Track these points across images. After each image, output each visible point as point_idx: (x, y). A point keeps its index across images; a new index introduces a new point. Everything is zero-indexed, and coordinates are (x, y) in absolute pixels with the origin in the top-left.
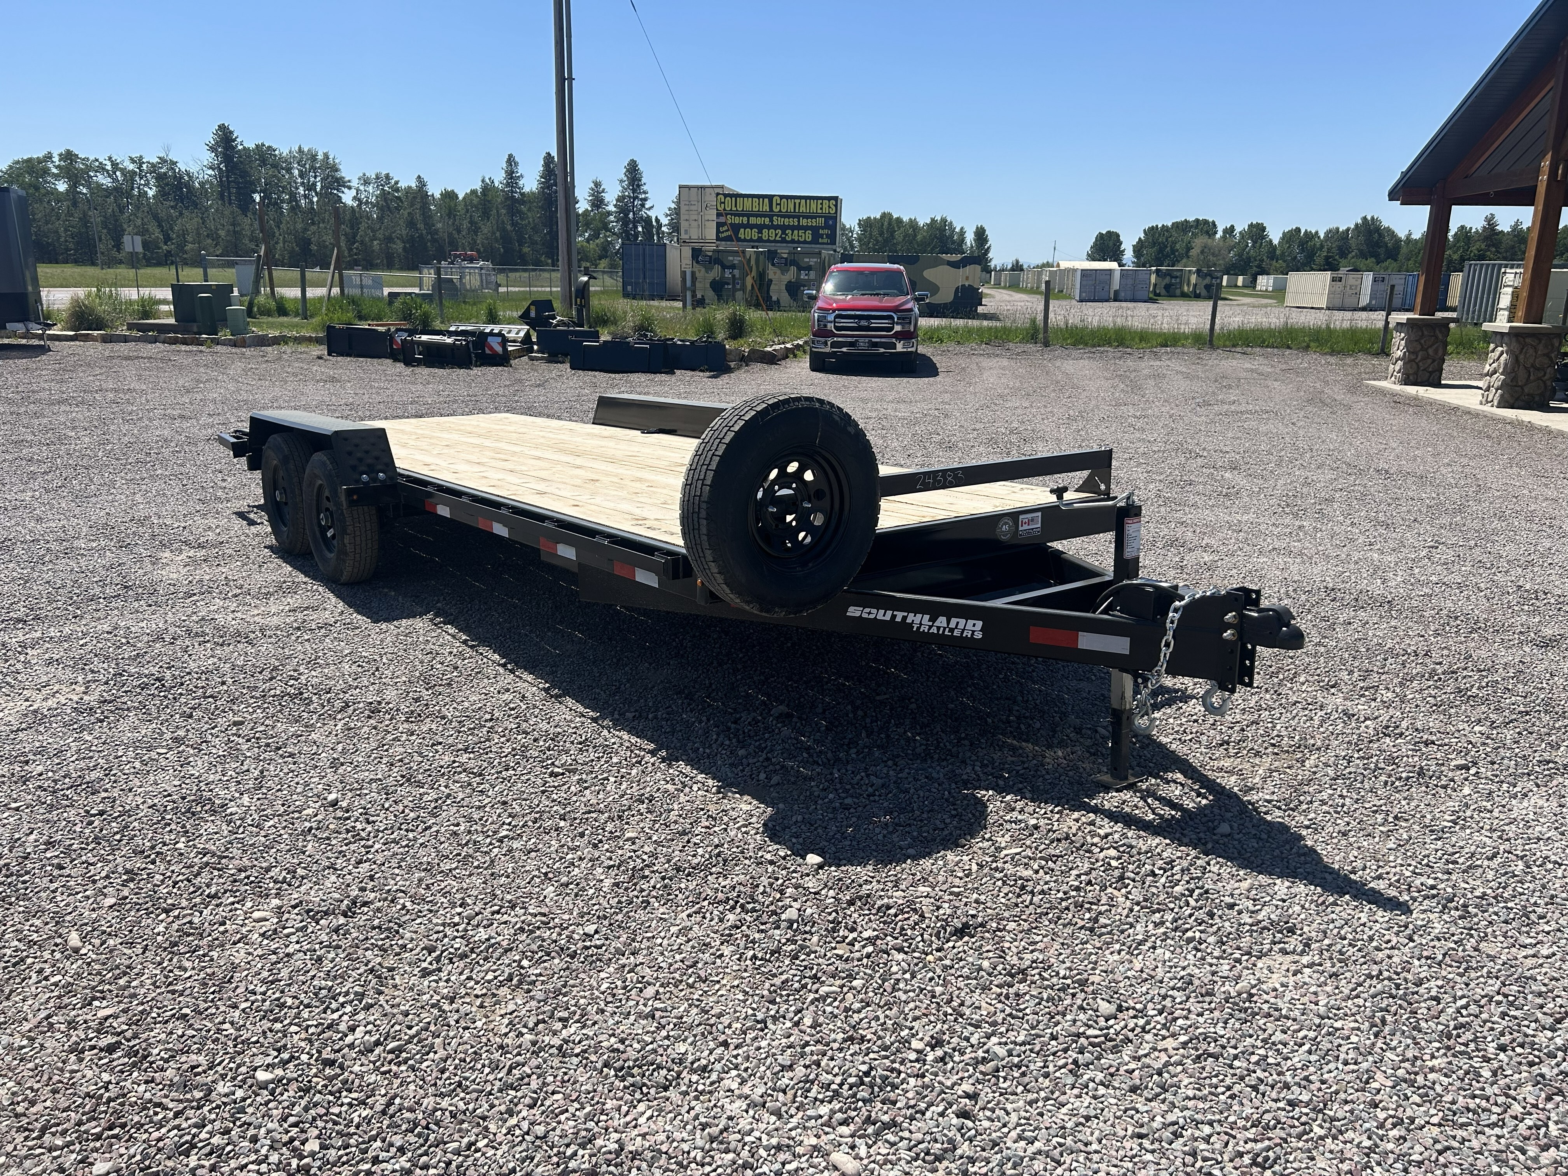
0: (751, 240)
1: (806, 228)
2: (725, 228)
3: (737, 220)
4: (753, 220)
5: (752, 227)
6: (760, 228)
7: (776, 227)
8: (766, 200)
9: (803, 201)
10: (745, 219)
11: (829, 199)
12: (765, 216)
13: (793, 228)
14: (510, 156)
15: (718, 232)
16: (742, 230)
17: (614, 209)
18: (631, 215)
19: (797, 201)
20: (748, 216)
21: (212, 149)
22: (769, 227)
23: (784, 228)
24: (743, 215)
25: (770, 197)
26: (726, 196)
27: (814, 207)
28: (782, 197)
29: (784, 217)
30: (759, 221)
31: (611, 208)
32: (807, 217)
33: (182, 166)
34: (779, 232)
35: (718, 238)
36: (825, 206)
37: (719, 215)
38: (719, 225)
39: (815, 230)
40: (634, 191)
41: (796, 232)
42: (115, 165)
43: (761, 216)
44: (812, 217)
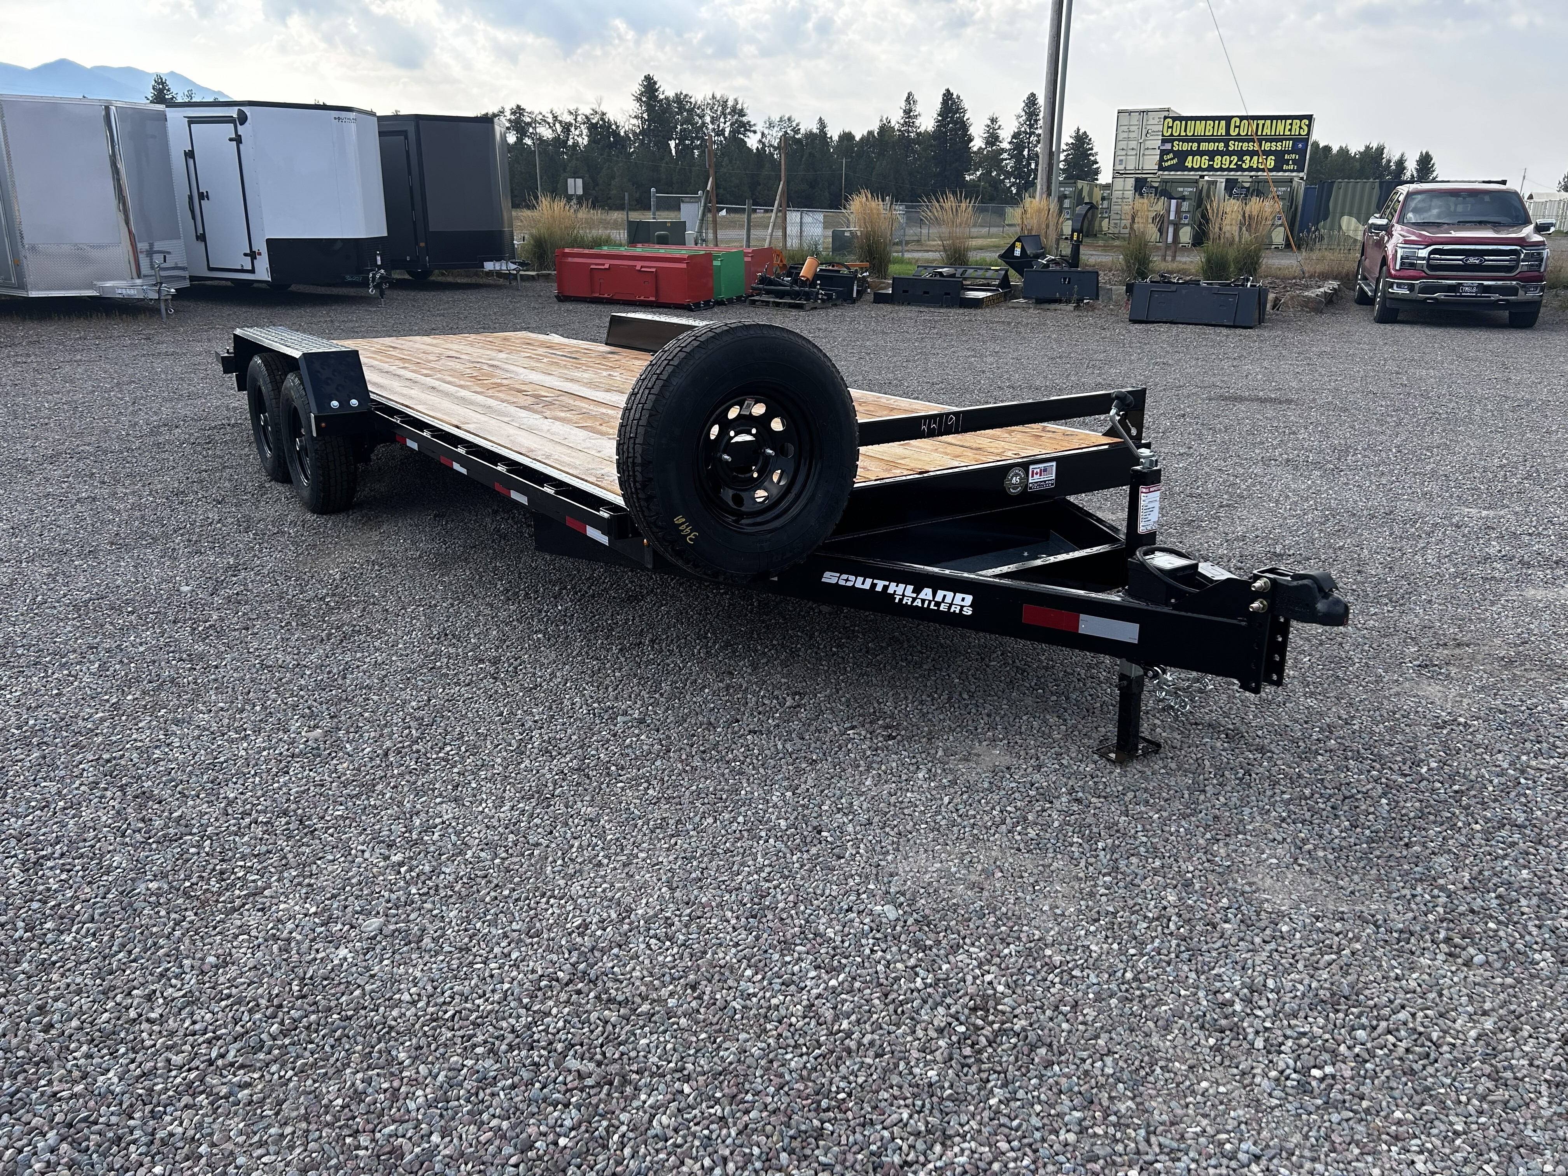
0: (1200, 169)
1: (1267, 153)
2: (1171, 155)
3: (1185, 147)
4: (1204, 146)
5: (1201, 153)
6: (1212, 155)
7: (1231, 154)
8: (1223, 123)
9: (1268, 122)
10: (1196, 144)
11: (1301, 118)
12: (1219, 141)
13: (1252, 153)
14: (910, 94)
15: (1161, 160)
16: (1190, 158)
17: (1008, 147)
18: (1026, 153)
19: (1261, 122)
20: (1199, 141)
21: (639, 100)
22: (1222, 154)
23: (1241, 154)
24: (1193, 141)
25: (1228, 119)
26: (1174, 119)
27: (1281, 128)
28: (1242, 118)
29: (1243, 141)
30: (1212, 146)
31: (1005, 145)
32: (1271, 141)
33: (611, 116)
34: (1235, 159)
35: (1161, 168)
36: (1296, 127)
37: (1164, 141)
38: (1163, 153)
39: (1279, 156)
40: (1031, 126)
41: (1256, 158)
42: (555, 118)
43: (1214, 141)
44: (1277, 140)
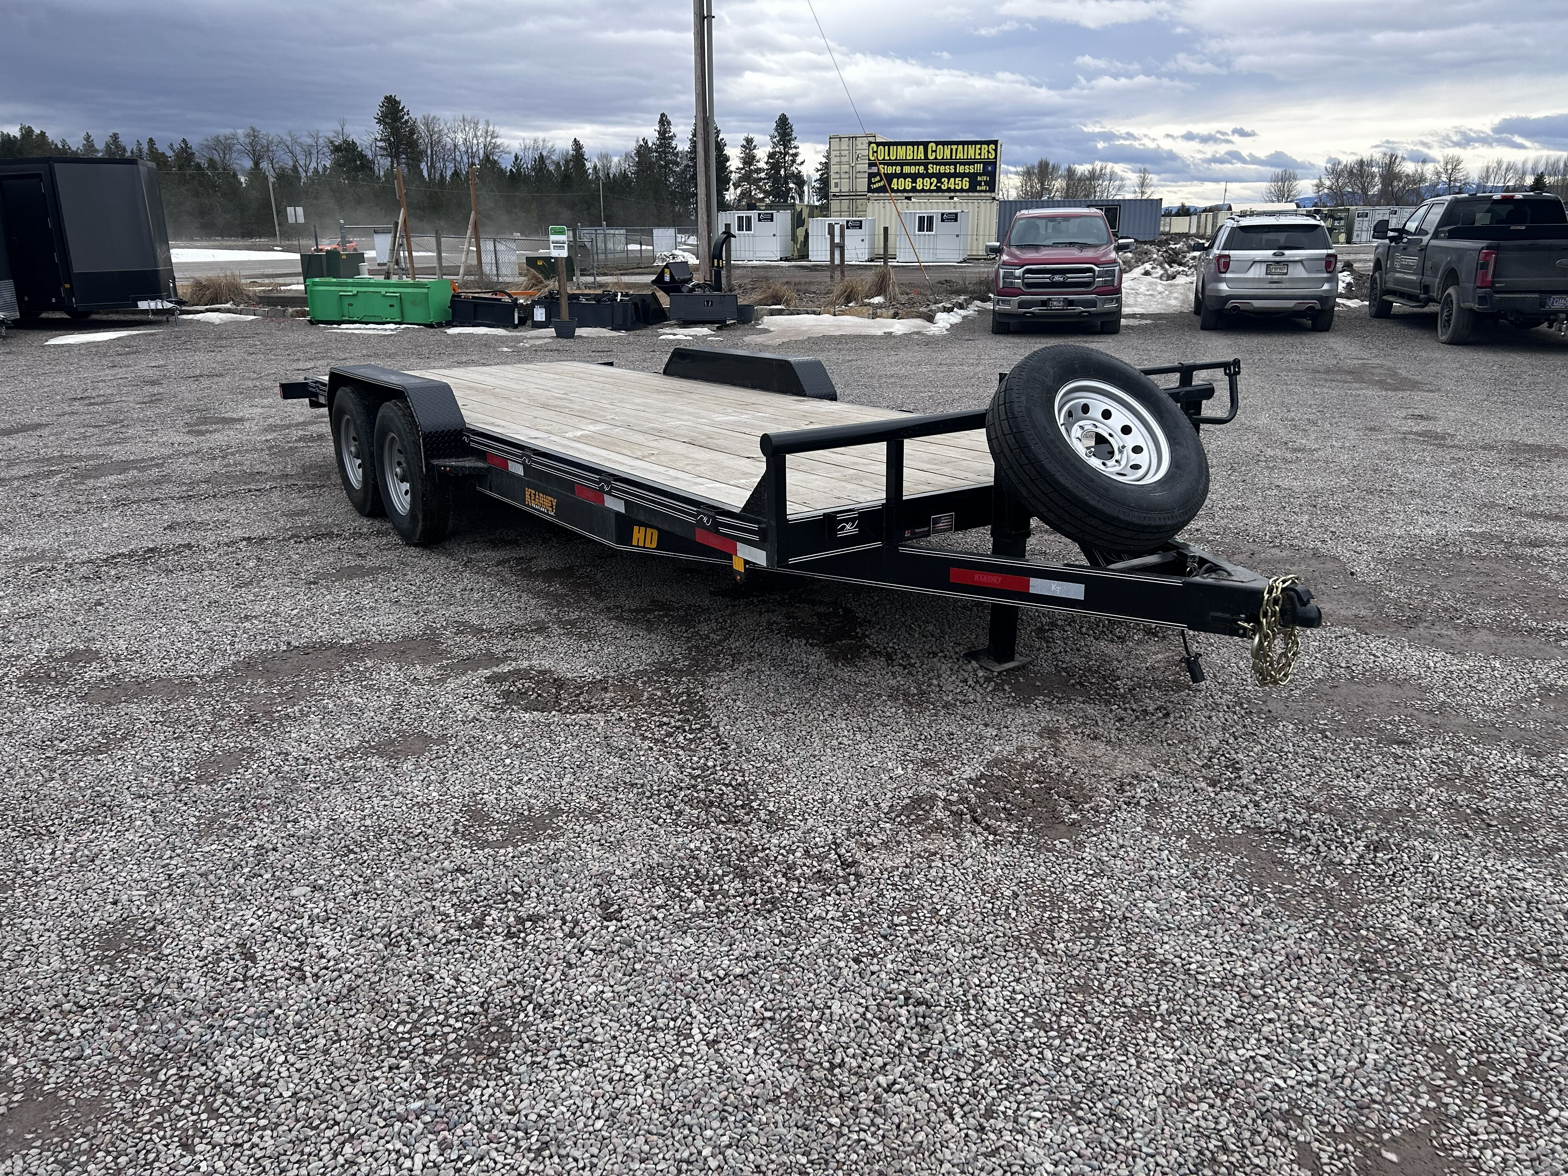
0: (905, 191)
1: (962, 176)
2: (878, 178)
3: (890, 170)
4: (907, 169)
5: (905, 176)
6: (914, 177)
7: (931, 176)
8: (921, 148)
9: (960, 147)
10: (899, 168)
11: (988, 143)
12: (919, 164)
13: (949, 176)
14: (663, 115)
15: (870, 183)
16: (895, 180)
17: (766, 167)
18: (782, 172)
19: (954, 147)
20: (902, 165)
22: (923, 176)
23: (939, 176)
24: (896, 164)
25: (925, 144)
26: (878, 144)
27: (971, 152)
28: (937, 143)
29: (940, 164)
30: (913, 170)
31: (762, 165)
32: (964, 164)
34: (934, 180)
35: (870, 190)
36: (984, 151)
37: (871, 165)
38: (871, 176)
39: (972, 177)
40: (785, 146)
41: (952, 180)
43: (915, 164)
44: (969, 164)
